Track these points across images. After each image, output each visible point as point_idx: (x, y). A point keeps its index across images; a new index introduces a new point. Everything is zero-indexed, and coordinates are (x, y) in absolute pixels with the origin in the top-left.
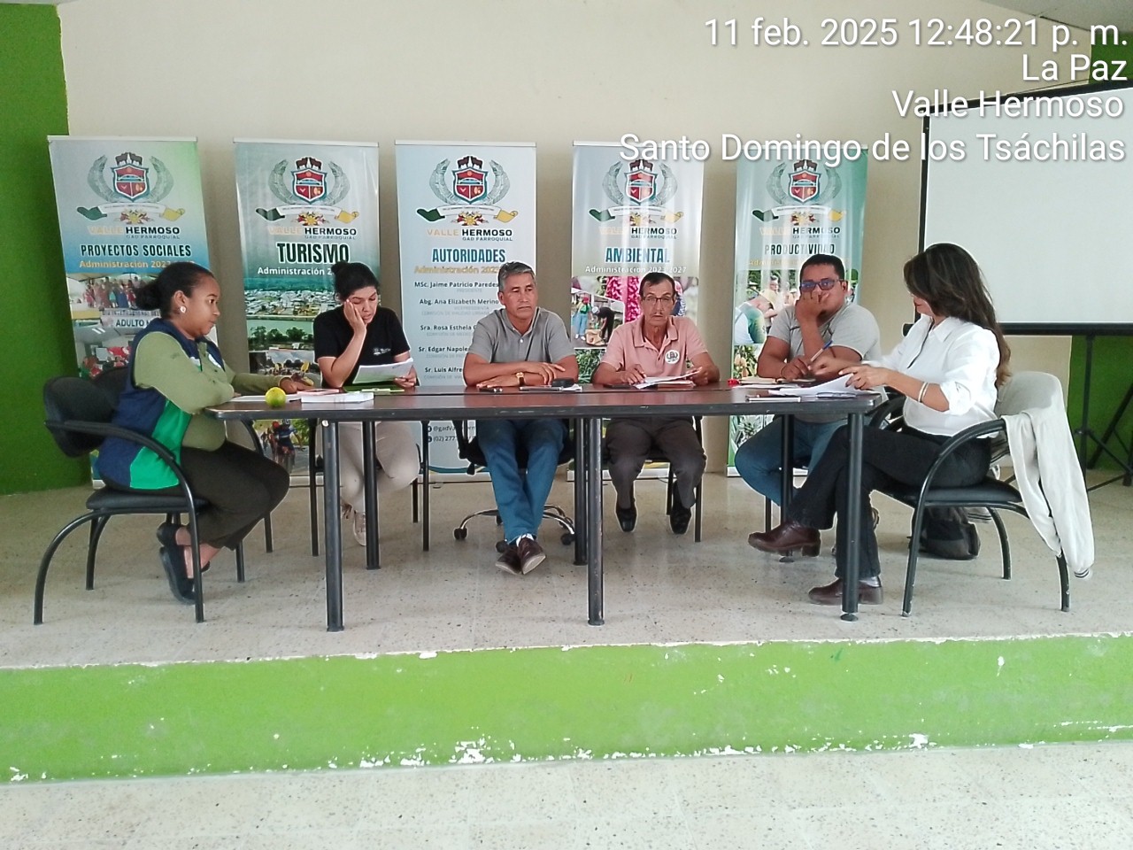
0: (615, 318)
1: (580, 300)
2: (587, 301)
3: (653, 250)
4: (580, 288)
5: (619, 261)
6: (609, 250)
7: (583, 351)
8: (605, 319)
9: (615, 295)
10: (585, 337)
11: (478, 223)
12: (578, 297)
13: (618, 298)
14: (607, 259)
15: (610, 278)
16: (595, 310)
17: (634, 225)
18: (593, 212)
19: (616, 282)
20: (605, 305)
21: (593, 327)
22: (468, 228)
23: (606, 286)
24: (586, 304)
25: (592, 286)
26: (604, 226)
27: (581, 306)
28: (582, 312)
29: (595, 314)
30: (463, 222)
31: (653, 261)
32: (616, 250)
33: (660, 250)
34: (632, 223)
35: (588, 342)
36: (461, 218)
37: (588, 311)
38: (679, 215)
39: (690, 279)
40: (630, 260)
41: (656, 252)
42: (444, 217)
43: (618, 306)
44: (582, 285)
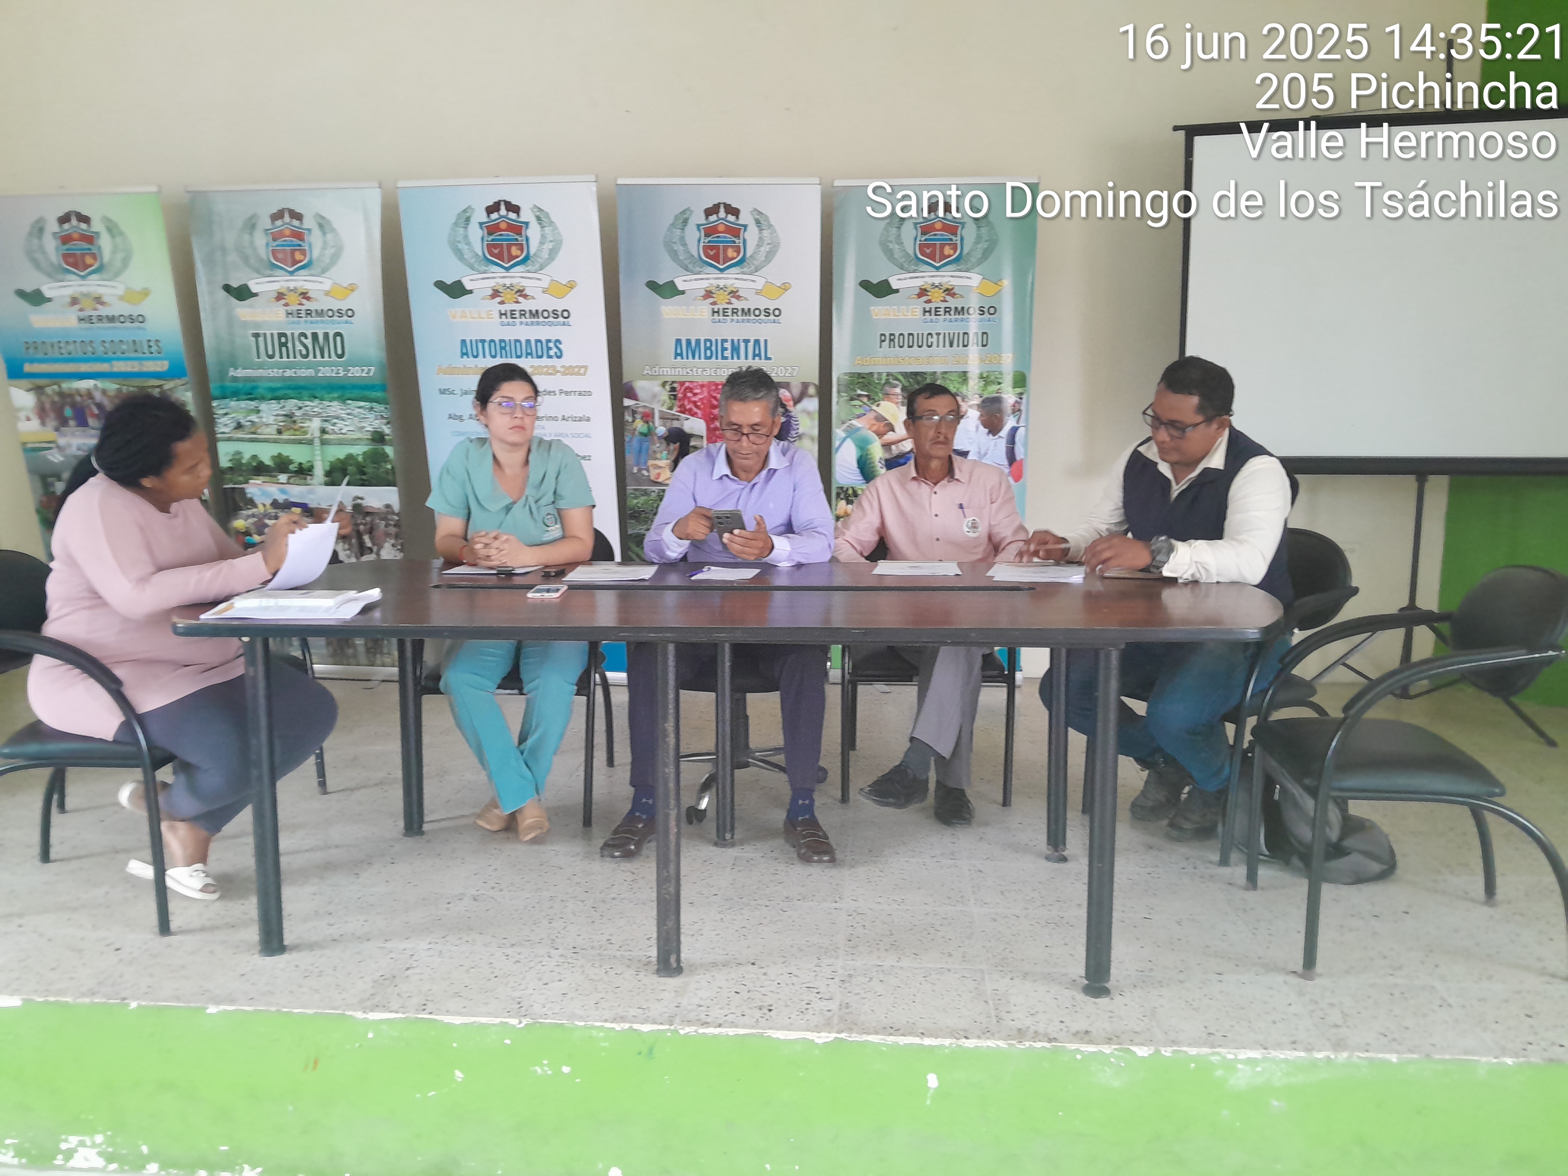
0: (692, 443)
1: (638, 416)
2: (648, 417)
3: (746, 341)
4: (636, 399)
5: (694, 357)
6: (678, 341)
7: (646, 493)
8: (678, 444)
9: (690, 410)
10: (648, 471)
11: (521, 299)
12: (634, 413)
13: (694, 415)
14: (677, 355)
15: (682, 384)
16: (661, 430)
17: (714, 303)
18: (653, 286)
19: (690, 389)
20: (676, 424)
21: (658, 456)
22: (508, 307)
23: (675, 396)
24: (647, 422)
25: (654, 396)
26: (669, 309)
27: (640, 425)
28: (641, 434)
29: (660, 438)
30: (498, 299)
31: (746, 358)
32: (689, 342)
33: (757, 342)
34: (711, 300)
35: (652, 478)
36: (496, 294)
37: (649, 434)
38: (785, 287)
39: (805, 386)
40: (710, 358)
41: (751, 345)
42: (471, 292)
43: (695, 425)
44: (640, 393)
